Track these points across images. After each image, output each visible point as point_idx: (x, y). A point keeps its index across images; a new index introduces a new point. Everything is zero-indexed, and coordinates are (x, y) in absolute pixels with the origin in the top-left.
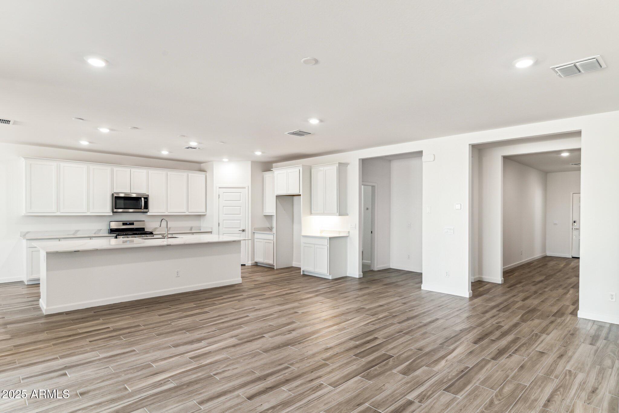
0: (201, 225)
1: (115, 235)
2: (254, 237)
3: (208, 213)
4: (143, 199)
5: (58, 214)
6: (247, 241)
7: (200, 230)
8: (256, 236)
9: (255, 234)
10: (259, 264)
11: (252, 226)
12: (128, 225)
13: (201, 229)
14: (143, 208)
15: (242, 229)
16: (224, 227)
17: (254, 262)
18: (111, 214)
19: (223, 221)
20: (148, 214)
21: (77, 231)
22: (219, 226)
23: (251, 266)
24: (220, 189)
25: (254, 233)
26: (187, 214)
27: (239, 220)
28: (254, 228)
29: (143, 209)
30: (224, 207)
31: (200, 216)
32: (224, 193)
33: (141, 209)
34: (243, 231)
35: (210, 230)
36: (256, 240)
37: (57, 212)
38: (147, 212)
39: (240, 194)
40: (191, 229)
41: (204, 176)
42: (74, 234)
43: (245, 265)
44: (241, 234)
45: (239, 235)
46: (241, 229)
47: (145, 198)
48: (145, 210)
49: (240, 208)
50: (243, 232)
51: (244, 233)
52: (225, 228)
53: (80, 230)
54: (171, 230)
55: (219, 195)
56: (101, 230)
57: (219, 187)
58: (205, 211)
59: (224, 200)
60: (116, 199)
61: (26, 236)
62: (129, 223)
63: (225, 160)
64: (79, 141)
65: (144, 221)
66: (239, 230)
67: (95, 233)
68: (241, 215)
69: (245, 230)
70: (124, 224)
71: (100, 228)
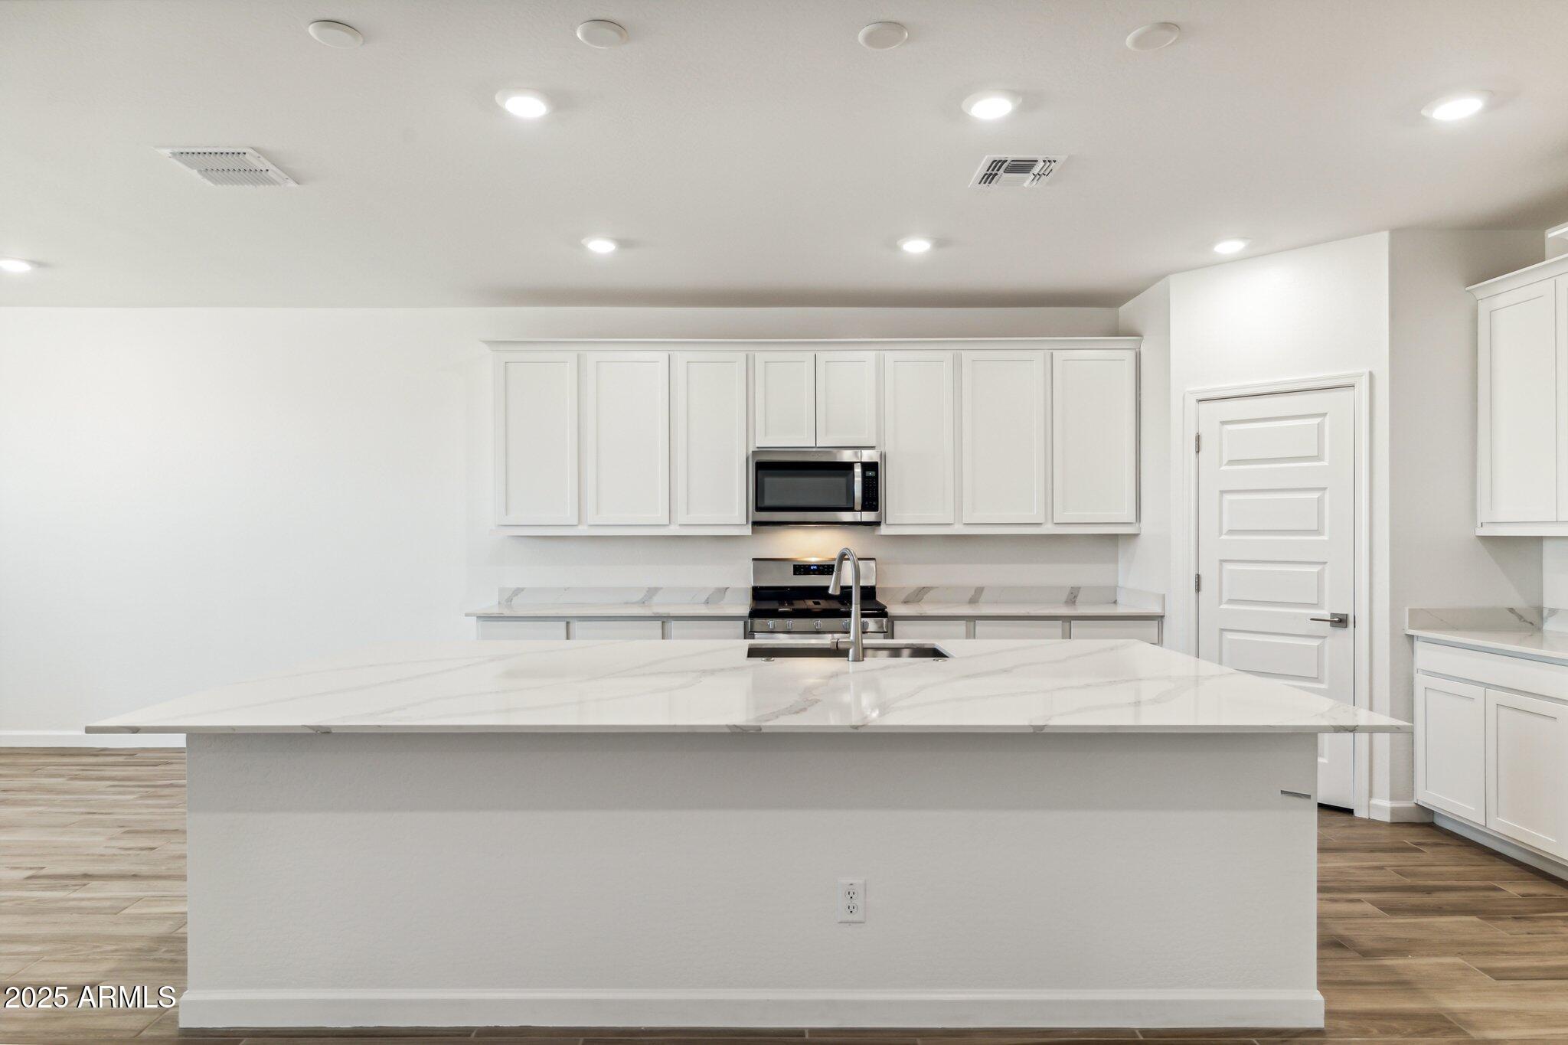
0: (1120, 584)
2: (1412, 662)
3: (1146, 528)
4: (858, 470)
5: (585, 531)
6: (1363, 738)
7: (1115, 602)
8: (1425, 656)
9: (1418, 644)
10: (1439, 822)
11: (1397, 597)
12: (814, 572)
13: (1120, 599)
14: (858, 506)
15: (1333, 615)
16: (1227, 597)
17: (1410, 804)
18: (747, 531)
19: (1221, 571)
20: (884, 530)
21: (652, 591)
22: (1198, 589)
23: (1393, 824)
24: (1203, 404)
25: (1411, 637)
26: (1049, 529)
27: (1315, 564)
28: (1412, 612)
29: (860, 508)
30: (1227, 497)
31: (1114, 538)
32: (1223, 423)
33: (851, 509)
34: (1341, 621)
35: (1156, 610)
36: (1421, 681)
37: (580, 521)
38: (877, 524)
39: (1316, 421)
40: (1072, 598)
41: (1130, 356)
42: (642, 603)
43: (1350, 812)
44: (1317, 638)
45: (1310, 643)
46: (1325, 614)
47: (865, 467)
48: (868, 516)
49: (1320, 501)
50: (1338, 633)
51: (1343, 635)
52: (1232, 601)
53: (661, 588)
54: (983, 598)
55: (1198, 438)
56: (727, 588)
57: (1201, 398)
58: (1132, 519)
59: (1225, 462)
60: (759, 472)
61: (512, 603)
62: (818, 566)
63: (1229, 247)
64: (583, 241)
65: (874, 559)
66: (1312, 619)
67: (707, 602)
68: (1325, 538)
69: (1351, 619)
70: (802, 569)
71: (722, 585)
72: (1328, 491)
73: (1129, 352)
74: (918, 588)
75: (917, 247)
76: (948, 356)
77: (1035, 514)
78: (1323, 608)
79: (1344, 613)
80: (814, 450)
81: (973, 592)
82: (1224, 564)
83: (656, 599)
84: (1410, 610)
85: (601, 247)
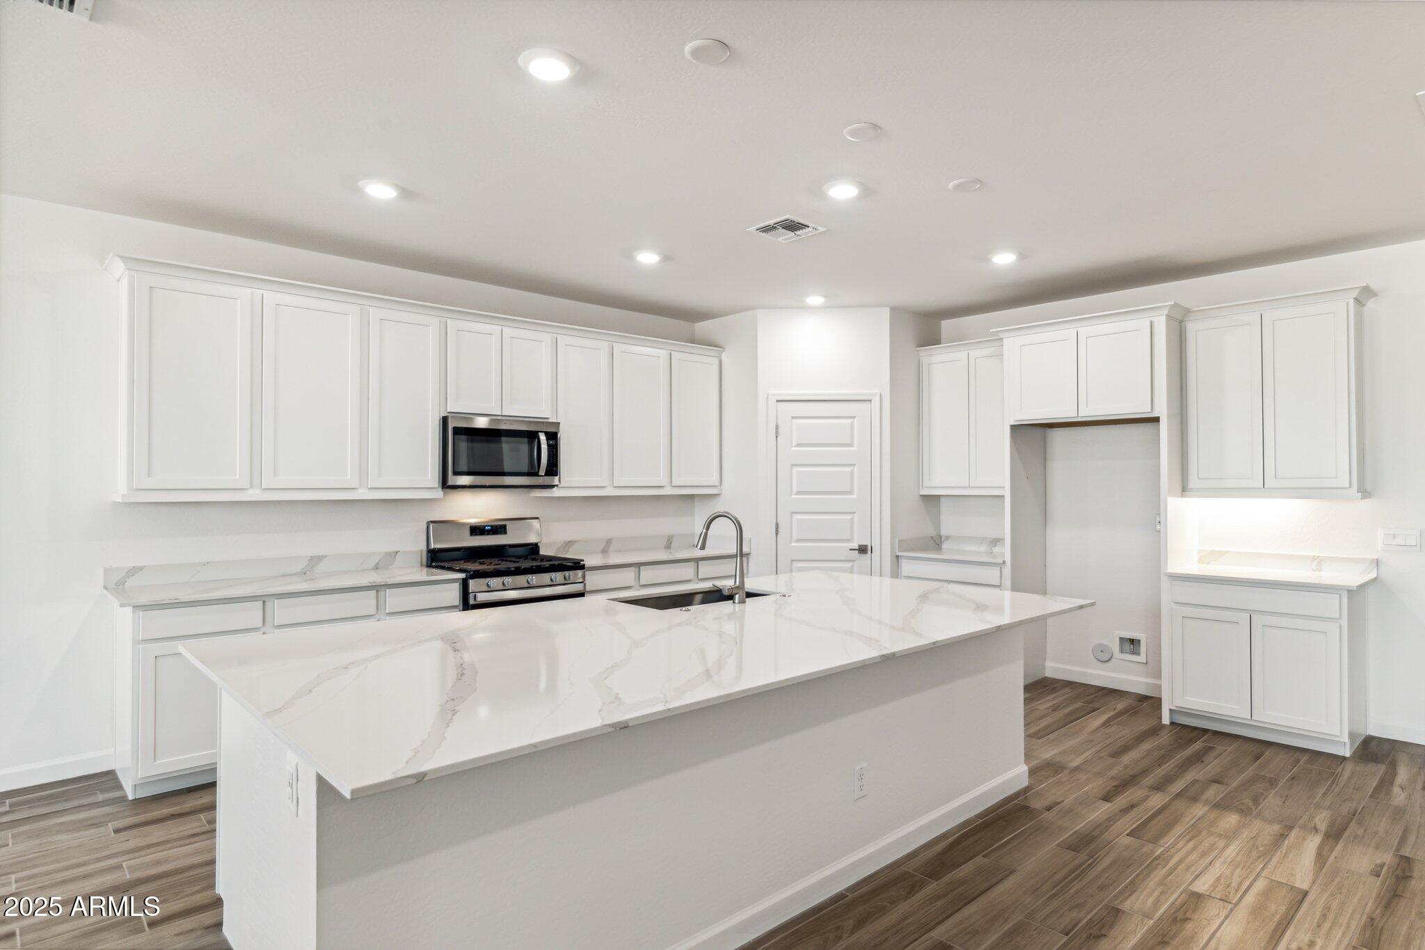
1: (463, 576)
2: (900, 573)
3: (727, 489)
4: (543, 437)
5: (254, 495)
8: (905, 567)
9: (903, 561)
11: (893, 532)
12: (490, 533)
14: (542, 472)
15: (860, 546)
16: (795, 538)
18: (439, 494)
19: (791, 518)
21: (315, 560)
22: (777, 534)
24: (780, 404)
25: (898, 557)
26: (666, 491)
27: (850, 513)
28: (901, 541)
30: (796, 469)
32: (793, 418)
33: (539, 474)
34: (863, 550)
37: (251, 486)
38: (555, 486)
39: (849, 421)
40: (667, 546)
41: (715, 361)
42: (304, 573)
44: (853, 561)
45: (849, 565)
46: (856, 545)
47: (547, 434)
48: (550, 480)
49: (852, 472)
50: (863, 556)
51: (866, 558)
52: (799, 540)
53: (326, 556)
54: (612, 548)
55: (777, 427)
56: (397, 552)
57: (778, 399)
58: (717, 483)
59: (794, 444)
60: (456, 436)
61: (126, 585)
62: (492, 526)
63: (815, 300)
64: (361, 183)
65: (537, 518)
66: (850, 550)
67: (376, 568)
68: (855, 496)
69: (869, 548)
70: (476, 530)
71: (393, 549)
72: (856, 467)
73: (716, 359)
74: (565, 543)
75: (648, 258)
76: (604, 346)
77: (662, 479)
78: (853, 542)
79: (865, 544)
80: (499, 418)
81: (604, 544)
82: (794, 515)
83: (321, 568)
84: (899, 540)
85: (381, 191)
